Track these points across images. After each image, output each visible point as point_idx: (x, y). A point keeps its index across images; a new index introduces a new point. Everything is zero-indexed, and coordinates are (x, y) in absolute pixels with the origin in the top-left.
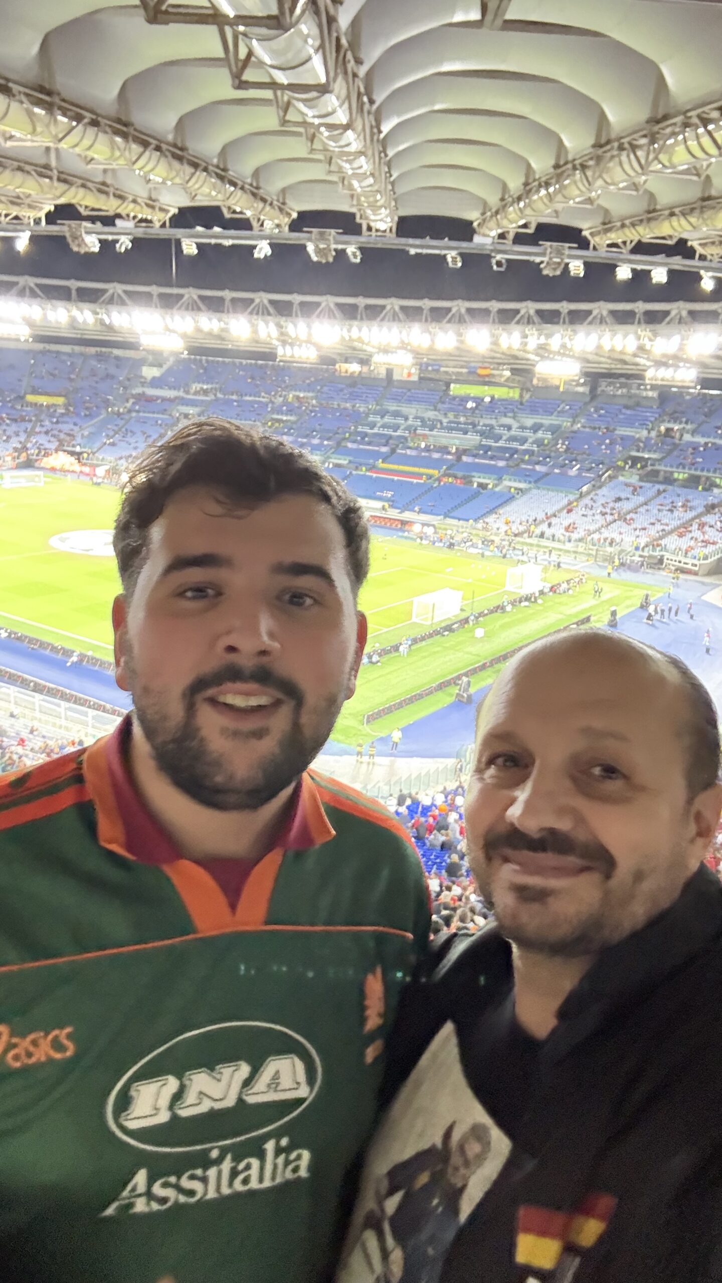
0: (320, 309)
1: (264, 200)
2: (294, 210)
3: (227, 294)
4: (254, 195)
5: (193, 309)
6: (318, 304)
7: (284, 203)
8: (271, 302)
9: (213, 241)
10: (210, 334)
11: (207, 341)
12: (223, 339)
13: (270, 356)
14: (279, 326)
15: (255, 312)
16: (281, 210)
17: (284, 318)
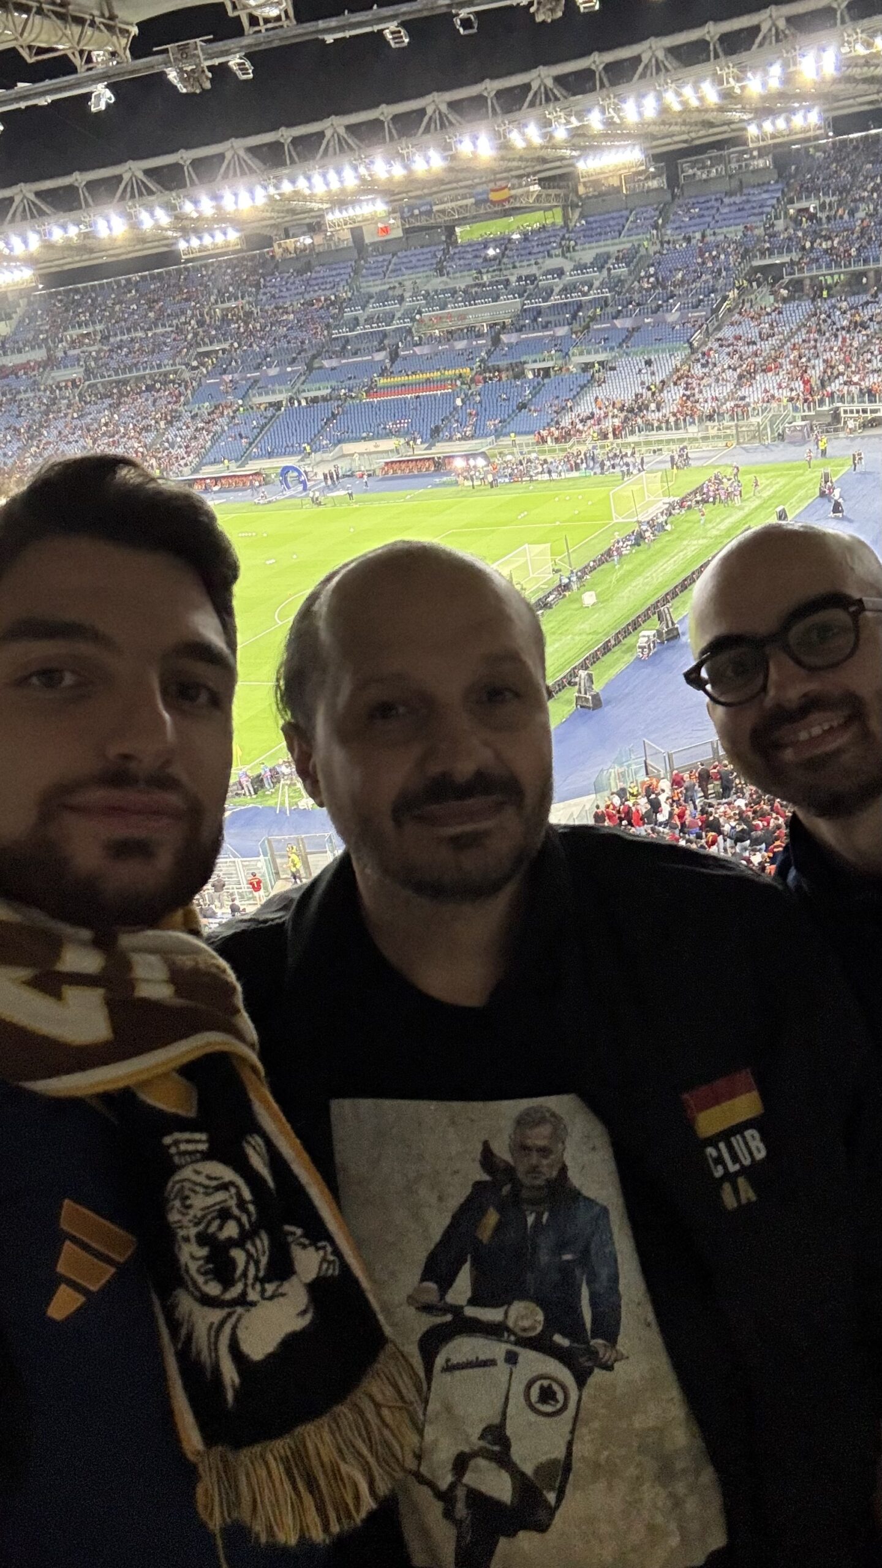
0: (226, 162)
1: (80, 21)
2: (131, 24)
3: (78, 179)
4: (61, 17)
5: (33, 217)
6: (221, 157)
7: (112, 17)
8: (148, 172)
9: (23, 105)
10: (68, 247)
11: (69, 260)
12: (92, 251)
13: (168, 257)
14: (170, 208)
15: (128, 195)
16: (110, 28)
17: (174, 194)
